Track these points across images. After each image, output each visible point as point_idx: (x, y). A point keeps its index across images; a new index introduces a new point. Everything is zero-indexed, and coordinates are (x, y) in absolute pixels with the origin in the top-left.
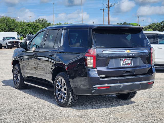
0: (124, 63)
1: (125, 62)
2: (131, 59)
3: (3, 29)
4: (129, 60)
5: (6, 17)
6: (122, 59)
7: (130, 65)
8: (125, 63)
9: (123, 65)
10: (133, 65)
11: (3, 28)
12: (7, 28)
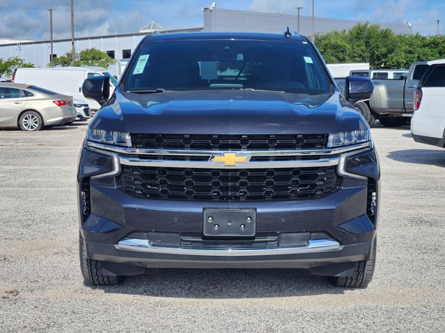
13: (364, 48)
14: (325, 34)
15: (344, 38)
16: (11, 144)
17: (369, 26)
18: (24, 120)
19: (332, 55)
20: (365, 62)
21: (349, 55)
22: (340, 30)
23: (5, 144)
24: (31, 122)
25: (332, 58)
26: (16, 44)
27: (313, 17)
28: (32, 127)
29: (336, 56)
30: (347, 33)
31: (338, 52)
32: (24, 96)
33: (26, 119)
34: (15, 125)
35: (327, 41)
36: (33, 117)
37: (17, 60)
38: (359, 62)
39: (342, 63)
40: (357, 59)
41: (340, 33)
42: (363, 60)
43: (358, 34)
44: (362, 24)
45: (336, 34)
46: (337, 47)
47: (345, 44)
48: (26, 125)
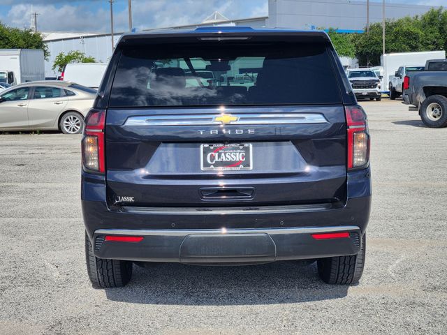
0: (212, 158)
1: (219, 156)
2: (246, 145)
3: (428, 44)
4: (238, 148)
5: (440, 10)
6: (206, 145)
7: (241, 166)
8: (217, 159)
9: (206, 164)
10: (251, 168)
11: (429, 42)
12: (442, 41)
13: (437, 34)
14: (396, 20)
15: (416, 25)
16: (43, 151)
17: (443, 12)
18: (66, 122)
19: (404, 43)
20: (439, 49)
21: (422, 42)
22: (412, 17)
23: (37, 151)
24: (72, 124)
25: (404, 46)
26: (79, 38)
27: (384, 3)
28: (74, 130)
29: (408, 44)
30: (419, 19)
31: (410, 39)
32: (64, 96)
33: (68, 120)
34: (56, 127)
35: (398, 28)
36: (74, 118)
37: (78, 54)
38: (432, 50)
39: (415, 51)
40: (430, 46)
41: (412, 19)
42: (437, 48)
43: (432, 20)
44: (436, 10)
45: (408, 20)
46: (409, 34)
47: (417, 30)
48: (67, 127)
